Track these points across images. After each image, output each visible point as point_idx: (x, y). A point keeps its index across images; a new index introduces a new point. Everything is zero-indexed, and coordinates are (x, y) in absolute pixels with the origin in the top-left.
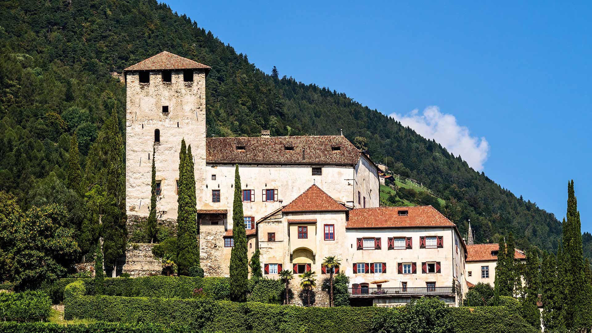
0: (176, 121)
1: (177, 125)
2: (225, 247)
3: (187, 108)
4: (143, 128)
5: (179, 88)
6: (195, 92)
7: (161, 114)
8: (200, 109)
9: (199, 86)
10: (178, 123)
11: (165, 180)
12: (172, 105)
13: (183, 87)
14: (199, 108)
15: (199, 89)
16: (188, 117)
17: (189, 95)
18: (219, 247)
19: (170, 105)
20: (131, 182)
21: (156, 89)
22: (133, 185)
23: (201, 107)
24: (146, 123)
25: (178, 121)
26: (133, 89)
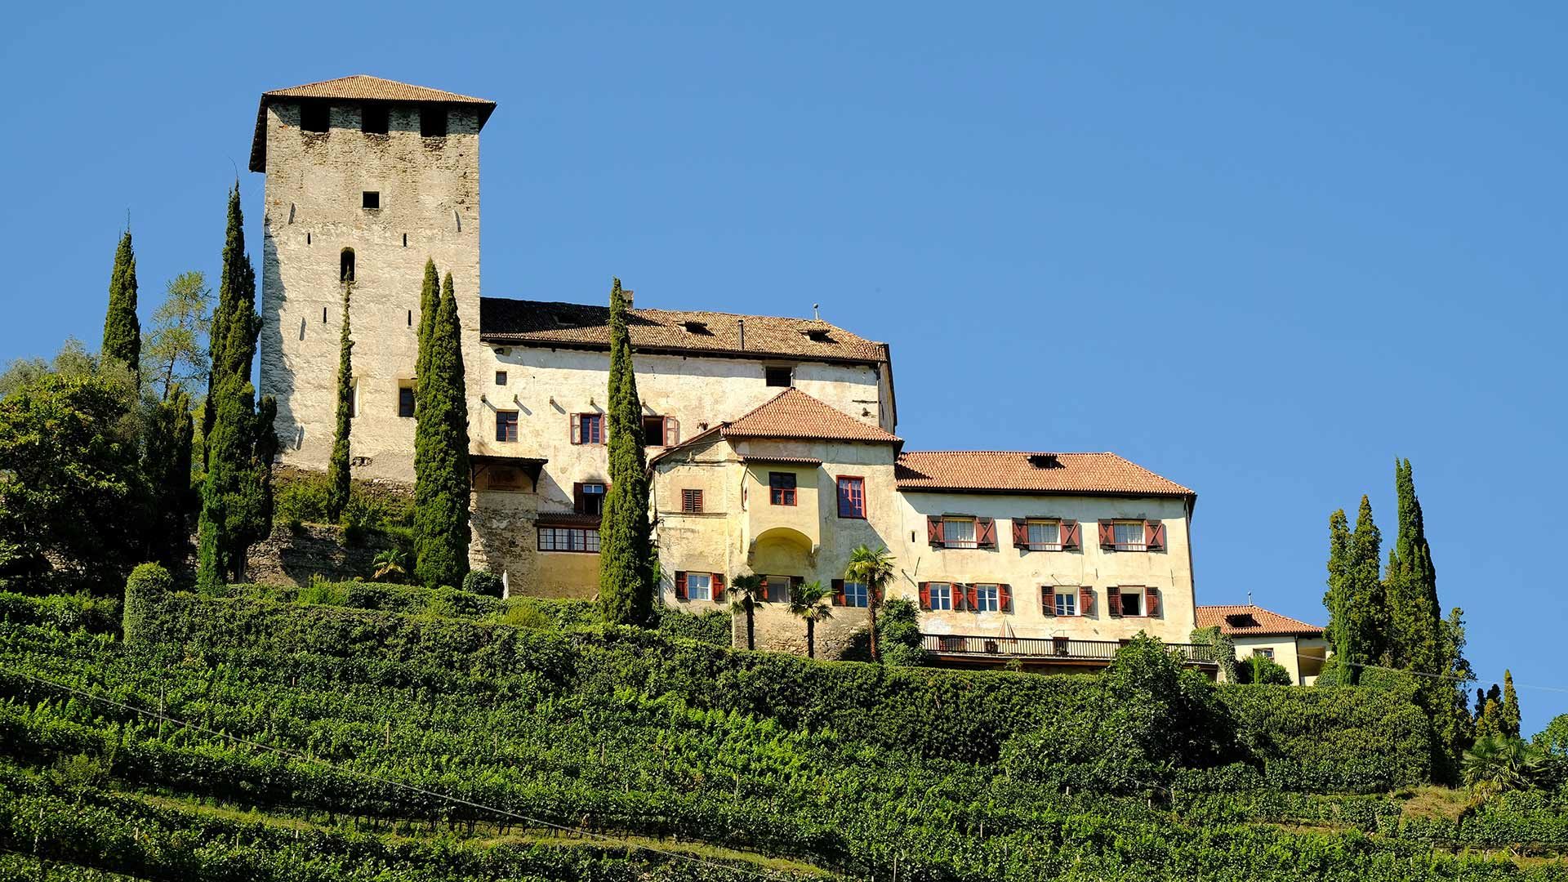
0: (401, 231)
1: (402, 240)
2: (539, 550)
3: (430, 201)
4: (309, 242)
5: (409, 149)
6: (451, 162)
7: (360, 212)
8: (465, 205)
9: (462, 150)
10: (405, 235)
11: (369, 379)
12: (388, 191)
13: (420, 148)
14: (463, 202)
15: (461, 155)
16: (432, 222)
17: (434, 167)
18: (523, 551)
19: (384, 189)
20: (273, 379)
21: (346, 149)
22: (279, 385)
23: (467, 200)
24: (317, 231)
25: (405, 231)
26: (284, 144)
